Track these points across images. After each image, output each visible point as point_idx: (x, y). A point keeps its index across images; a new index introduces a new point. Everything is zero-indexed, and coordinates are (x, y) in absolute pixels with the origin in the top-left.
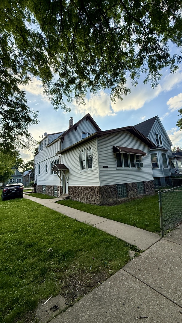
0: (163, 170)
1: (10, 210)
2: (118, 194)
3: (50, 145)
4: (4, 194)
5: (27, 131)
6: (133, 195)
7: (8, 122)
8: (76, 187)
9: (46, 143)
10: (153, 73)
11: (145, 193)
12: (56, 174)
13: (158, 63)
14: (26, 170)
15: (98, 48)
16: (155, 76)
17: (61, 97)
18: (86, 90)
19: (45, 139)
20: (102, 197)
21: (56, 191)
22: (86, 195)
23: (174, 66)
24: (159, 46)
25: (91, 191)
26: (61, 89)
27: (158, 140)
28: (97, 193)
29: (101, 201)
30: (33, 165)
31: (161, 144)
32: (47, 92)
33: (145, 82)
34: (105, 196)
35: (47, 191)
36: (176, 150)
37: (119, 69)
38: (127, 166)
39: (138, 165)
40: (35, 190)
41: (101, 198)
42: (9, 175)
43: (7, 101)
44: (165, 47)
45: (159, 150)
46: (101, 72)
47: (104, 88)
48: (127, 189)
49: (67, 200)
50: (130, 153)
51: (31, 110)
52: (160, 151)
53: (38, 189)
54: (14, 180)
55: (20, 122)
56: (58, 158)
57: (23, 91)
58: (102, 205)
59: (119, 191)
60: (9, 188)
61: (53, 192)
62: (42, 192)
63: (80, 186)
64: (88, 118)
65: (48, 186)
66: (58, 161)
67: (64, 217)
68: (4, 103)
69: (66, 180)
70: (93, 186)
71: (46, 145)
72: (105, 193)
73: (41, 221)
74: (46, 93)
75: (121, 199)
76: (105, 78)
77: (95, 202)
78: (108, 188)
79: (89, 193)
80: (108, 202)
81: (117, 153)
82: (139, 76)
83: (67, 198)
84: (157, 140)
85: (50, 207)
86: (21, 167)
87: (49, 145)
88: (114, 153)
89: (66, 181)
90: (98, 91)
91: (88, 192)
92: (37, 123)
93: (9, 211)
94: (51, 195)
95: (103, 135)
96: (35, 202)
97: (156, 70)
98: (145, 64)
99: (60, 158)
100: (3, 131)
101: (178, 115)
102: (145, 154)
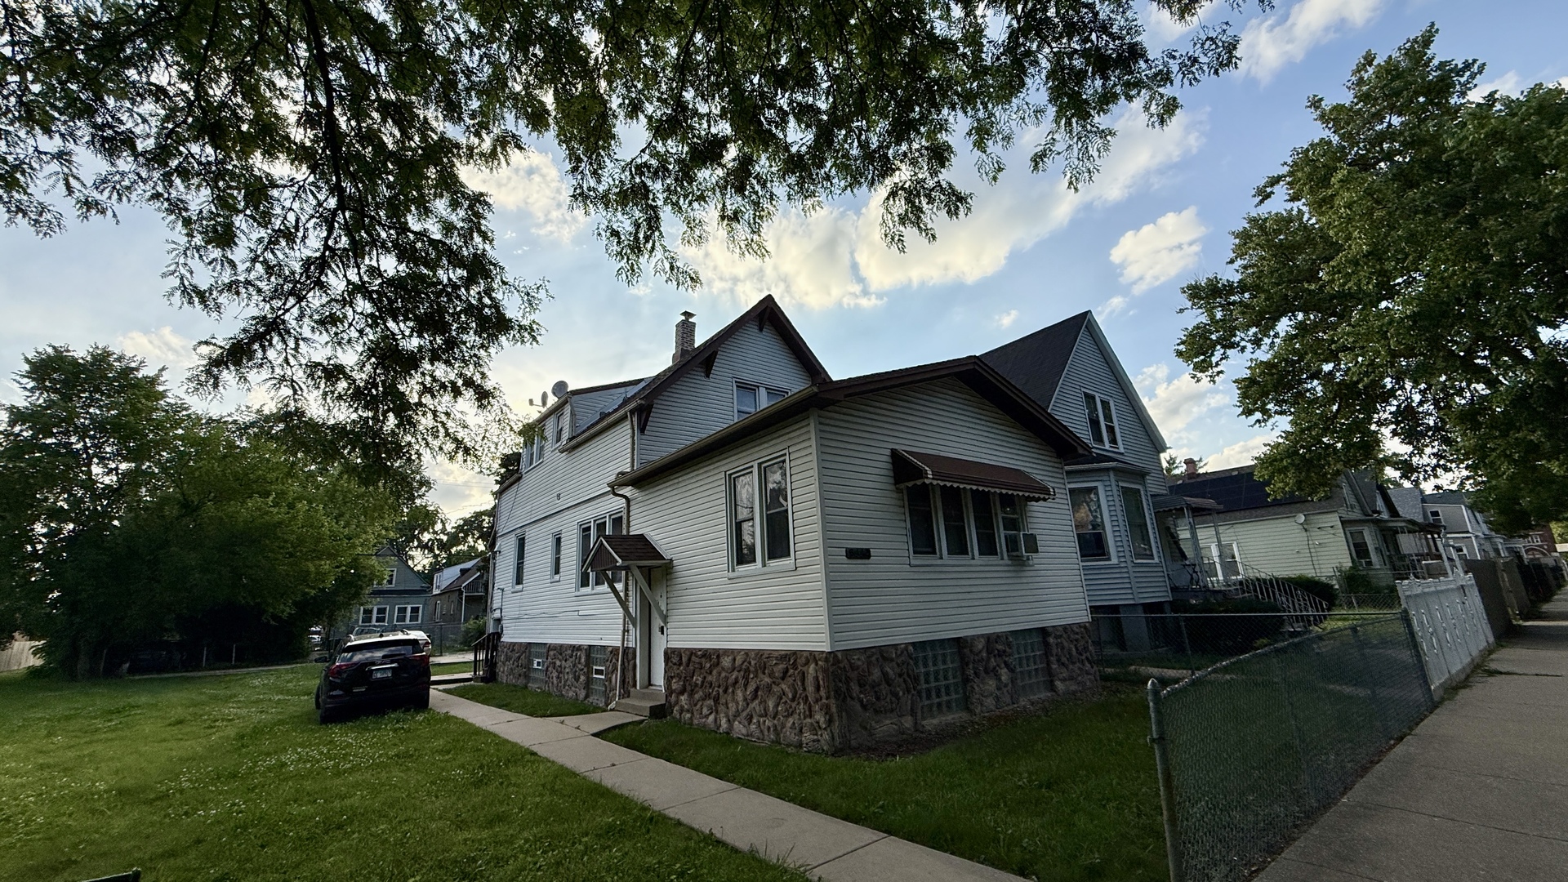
0: (1131, 570)
1: (358, 776)
2: (919, 693)
3: (579, 439)
4: (333, 686)
5: (483, 375)
6: (997, 698)
7: (396, 331)
8: (704, 656)
9: (560, 432)
10: (1074, 125)
11: (1052, 687)
12: (605, 587)
13: (1094, 86)
14: (449, 564)
15: (826, 17)
16: (1080, 138)
17: (653, 222)
18: (772, 195)
19: (556, 410)
20: (840, 710)
21: (598, 672)
22: (755, 697)
23: (1162, 96)
24: (1096, 14)
25: (783, 679)
26: (657, 186)
27: (1098, 422)
28: (818, 688)
29: (836, 732)
30: (490, 537)
31: (1113, 441)
32: (587, 197)
33: (1037, 164)
34: (858, 707)
35: (555, 674)
36: (1181, 469)
37: (921, 106)
38: (959, 547)
39: (1012, 544)
40: (491, 664)
41: (836, 717)
42: (361, 588)
43: (398, 234)
44: (1120, 21)
45: (1107, 470)
46: (838, 120)
47: (850, 185)
48: (964, 663)
49: (658, 722)
50: (974, 488)
51: (510, 280)
52: (1112, 474)
53: (508, 659)
54: (381, 611)
55: (454, 333)
56: (618, 504)
57: (481, 194)
58: (842, 750)
59: (922, 678)
60: (358, 657)
61: (582, 678)
62: (527, 676)
63: (727, 652)
64: (767, 316)
65: (560, 649)
66: (617, 522)
67: (651, 819)
68: (383, 245)
69: (655, 615)
70: (795, 653)
71: (559, 439)
72: (855, 688)
73: (527, 841)
74: (585, 204)
75: (935, 721)
76: (856, 144)
77: (807, 736)
78: (869, 663)
79: (775, 689)
80: (871, 735)
81: (910, 484)
82: (1007, 139)
83: (658, 712)
84: (1095, 423)
85: (569, 763)
86: (423, 546)
87: (574, 442)
88: (895, 484)
89: (657, 622)
90: (823, 198)
91: (767, 680)
92: (534, 338)
93: (356, 785)
94: (571, 694)
95: (846, 396)
96: (490, 733)
97: (1084, 116)
98: (1036, 90)
99: (628, 506)
100: (364, 376)
101: (1182, 311)
102: (1046, 491)
